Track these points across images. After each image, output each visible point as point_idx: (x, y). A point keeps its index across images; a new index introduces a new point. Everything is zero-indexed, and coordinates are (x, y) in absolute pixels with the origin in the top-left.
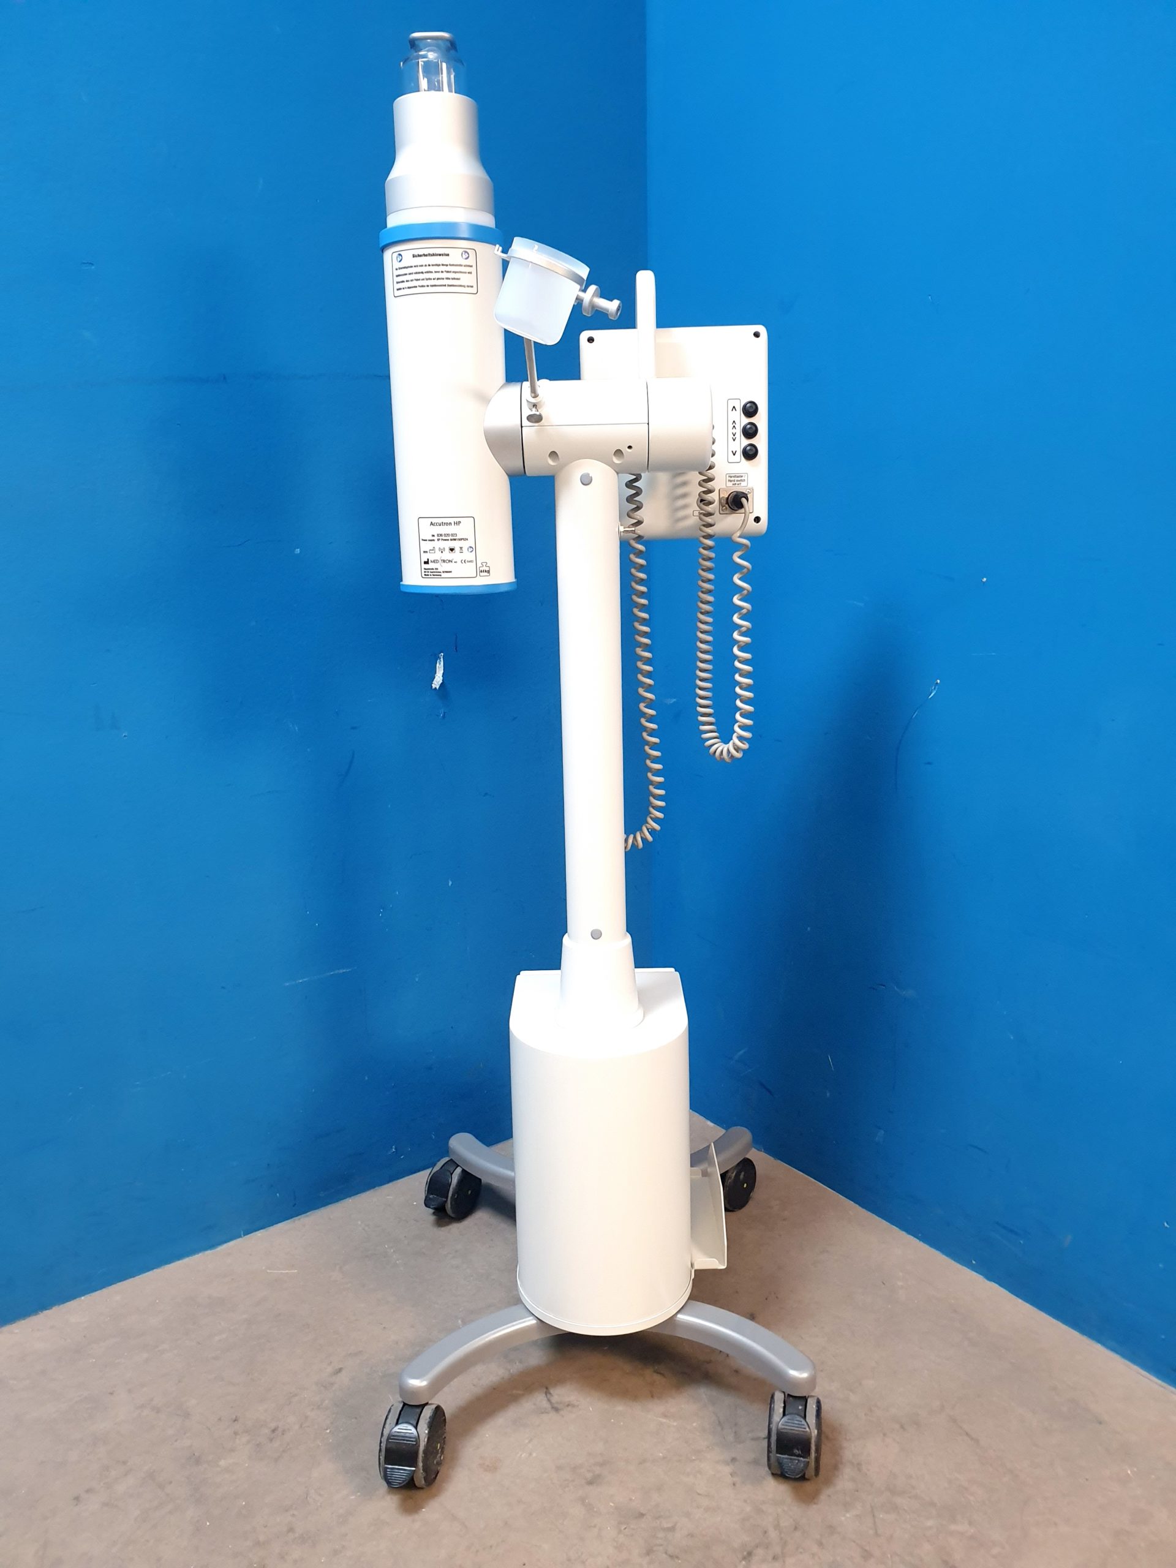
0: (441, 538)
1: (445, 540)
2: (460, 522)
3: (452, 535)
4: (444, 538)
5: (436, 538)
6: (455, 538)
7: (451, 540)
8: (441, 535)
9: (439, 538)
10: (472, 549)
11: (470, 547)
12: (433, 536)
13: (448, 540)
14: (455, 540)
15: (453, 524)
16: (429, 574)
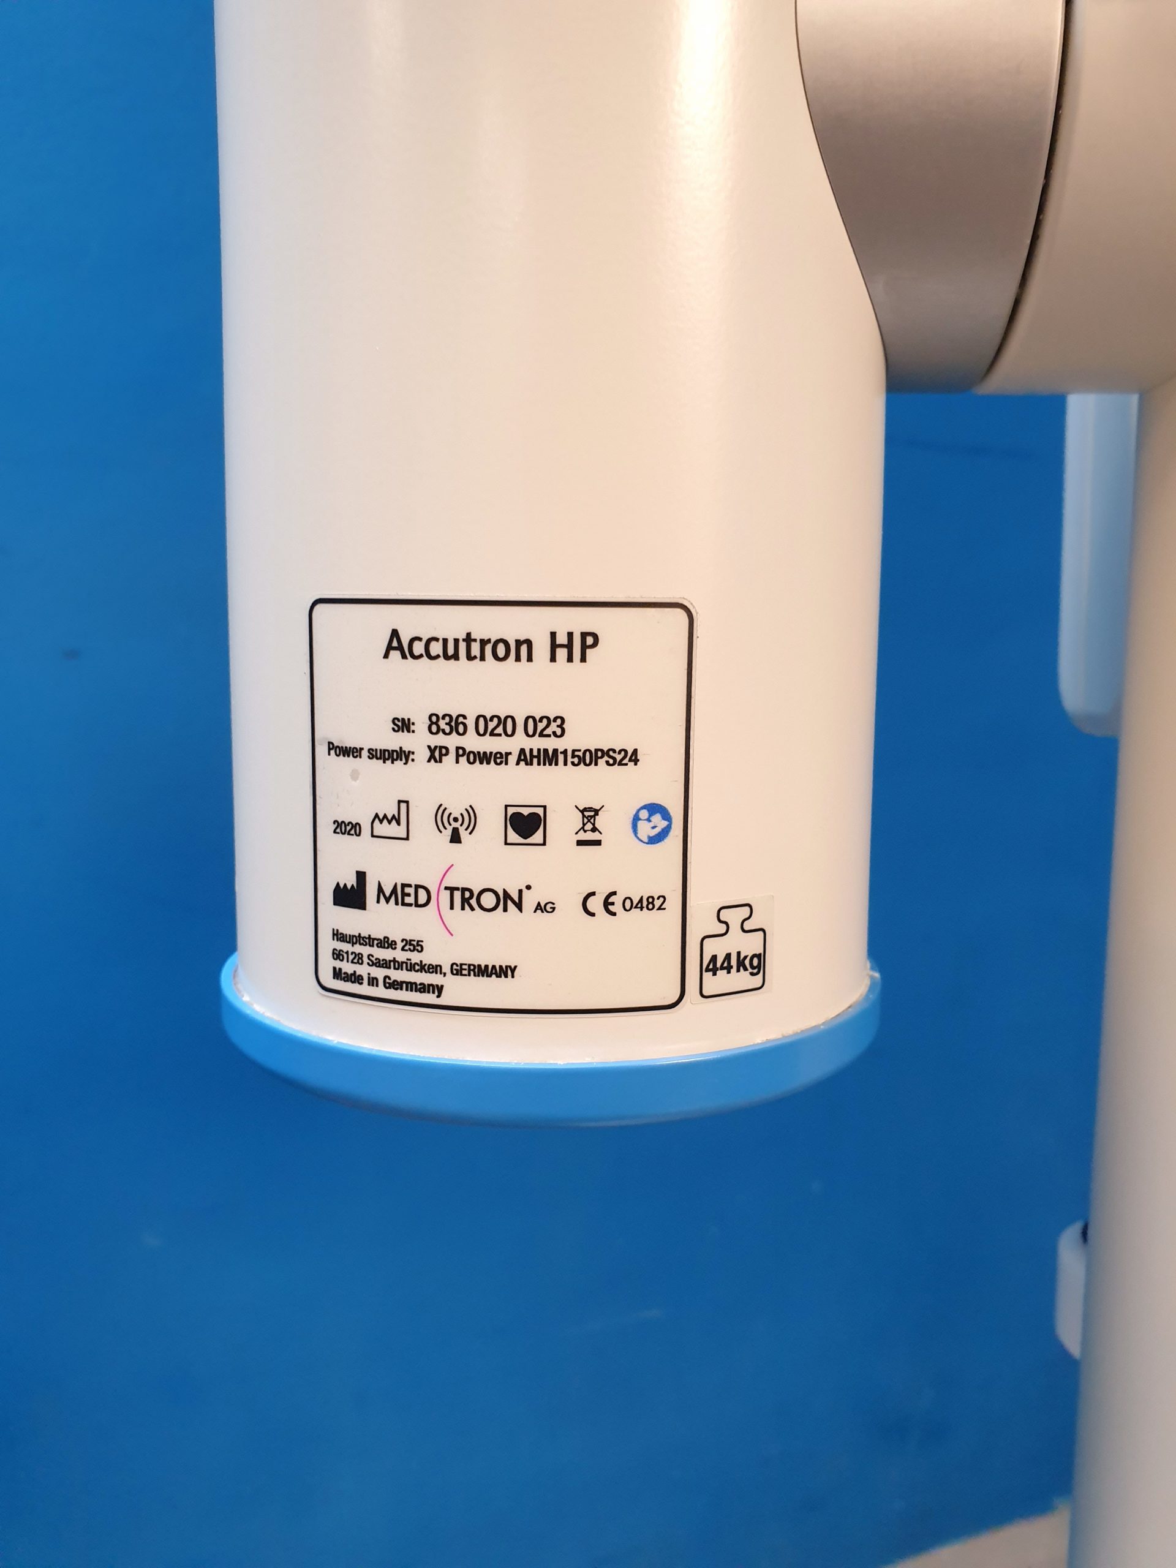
0: (453, 741)
1: (484, 758)
2: (589, 640)
3: (537, 725)
4: (473, 742)
5: (419, 741)
6: (550, 744)
7: (525, 758)
8: (456, 724)
9: (440, 740)
10: (658, 821)
11: (654, 809)
12: (403, 725)
13: (501, 758)
14: (549, 758)
15: (542, 648)
16: (363, 970)
